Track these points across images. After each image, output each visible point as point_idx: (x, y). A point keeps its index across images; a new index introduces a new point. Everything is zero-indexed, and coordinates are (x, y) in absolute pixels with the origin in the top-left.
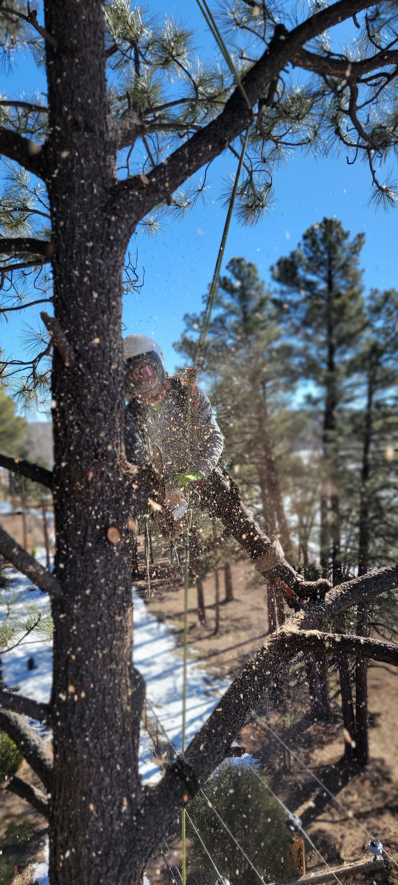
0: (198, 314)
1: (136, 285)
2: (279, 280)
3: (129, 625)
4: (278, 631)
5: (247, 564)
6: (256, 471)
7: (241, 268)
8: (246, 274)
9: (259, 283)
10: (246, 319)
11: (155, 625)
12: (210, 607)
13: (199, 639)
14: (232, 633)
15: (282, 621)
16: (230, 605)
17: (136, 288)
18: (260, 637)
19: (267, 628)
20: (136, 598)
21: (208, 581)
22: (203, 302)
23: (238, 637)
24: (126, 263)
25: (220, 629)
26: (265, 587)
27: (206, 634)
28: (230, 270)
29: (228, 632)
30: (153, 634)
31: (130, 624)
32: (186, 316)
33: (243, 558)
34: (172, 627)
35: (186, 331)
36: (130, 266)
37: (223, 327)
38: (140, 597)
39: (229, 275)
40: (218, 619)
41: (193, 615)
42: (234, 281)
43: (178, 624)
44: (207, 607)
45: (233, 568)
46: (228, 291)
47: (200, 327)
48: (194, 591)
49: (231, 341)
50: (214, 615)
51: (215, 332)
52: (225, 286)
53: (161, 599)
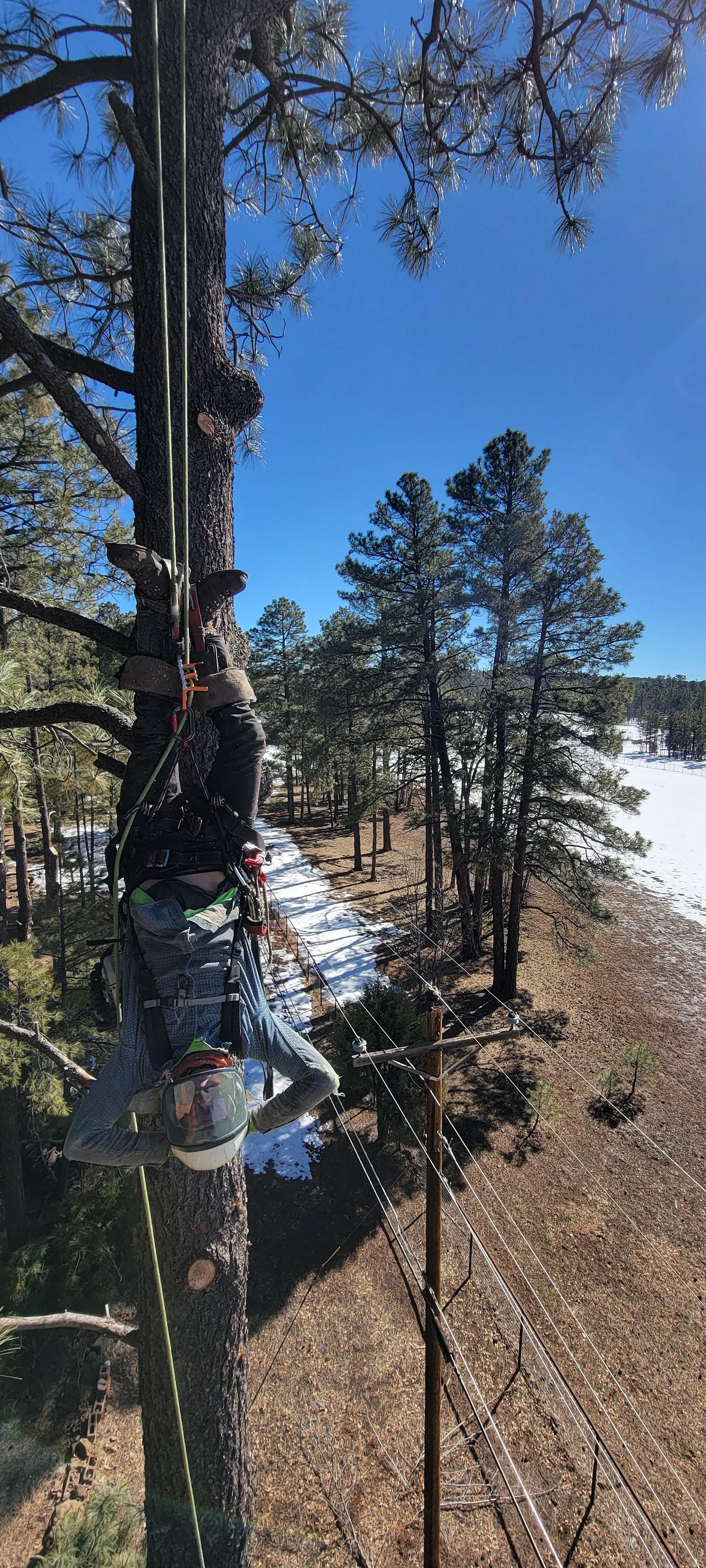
0: (365, 534)
2: (455, 496)
7: (414, 485)
8: (419, 491)
9: (432, 501)
10: (416, 543)
11: (307, 868)
12: (367, 855)
14: (388, 879)
16: (387, 854)
21: (366, 830)
22: (370, 521)
23: (393, 883)
25: (376, 875)
27: (362, 879)
28: (401, 487)
29: (384, 877)
34: (326, 870)
37: (391, 549)
38: (295, 843)
39: (400, 492)
40: (374, 865)
41: (348, 861)
42: (405, 499)
43: (333, 869)
44: (364, 855)
45: (392, 819)
46: (397, 511)
47: (366, 548)
48: (352, 840)
49: (399, 566)
50: (371, 863)
51: (383, 555)
52: (396, 504)
53: (316, 846)
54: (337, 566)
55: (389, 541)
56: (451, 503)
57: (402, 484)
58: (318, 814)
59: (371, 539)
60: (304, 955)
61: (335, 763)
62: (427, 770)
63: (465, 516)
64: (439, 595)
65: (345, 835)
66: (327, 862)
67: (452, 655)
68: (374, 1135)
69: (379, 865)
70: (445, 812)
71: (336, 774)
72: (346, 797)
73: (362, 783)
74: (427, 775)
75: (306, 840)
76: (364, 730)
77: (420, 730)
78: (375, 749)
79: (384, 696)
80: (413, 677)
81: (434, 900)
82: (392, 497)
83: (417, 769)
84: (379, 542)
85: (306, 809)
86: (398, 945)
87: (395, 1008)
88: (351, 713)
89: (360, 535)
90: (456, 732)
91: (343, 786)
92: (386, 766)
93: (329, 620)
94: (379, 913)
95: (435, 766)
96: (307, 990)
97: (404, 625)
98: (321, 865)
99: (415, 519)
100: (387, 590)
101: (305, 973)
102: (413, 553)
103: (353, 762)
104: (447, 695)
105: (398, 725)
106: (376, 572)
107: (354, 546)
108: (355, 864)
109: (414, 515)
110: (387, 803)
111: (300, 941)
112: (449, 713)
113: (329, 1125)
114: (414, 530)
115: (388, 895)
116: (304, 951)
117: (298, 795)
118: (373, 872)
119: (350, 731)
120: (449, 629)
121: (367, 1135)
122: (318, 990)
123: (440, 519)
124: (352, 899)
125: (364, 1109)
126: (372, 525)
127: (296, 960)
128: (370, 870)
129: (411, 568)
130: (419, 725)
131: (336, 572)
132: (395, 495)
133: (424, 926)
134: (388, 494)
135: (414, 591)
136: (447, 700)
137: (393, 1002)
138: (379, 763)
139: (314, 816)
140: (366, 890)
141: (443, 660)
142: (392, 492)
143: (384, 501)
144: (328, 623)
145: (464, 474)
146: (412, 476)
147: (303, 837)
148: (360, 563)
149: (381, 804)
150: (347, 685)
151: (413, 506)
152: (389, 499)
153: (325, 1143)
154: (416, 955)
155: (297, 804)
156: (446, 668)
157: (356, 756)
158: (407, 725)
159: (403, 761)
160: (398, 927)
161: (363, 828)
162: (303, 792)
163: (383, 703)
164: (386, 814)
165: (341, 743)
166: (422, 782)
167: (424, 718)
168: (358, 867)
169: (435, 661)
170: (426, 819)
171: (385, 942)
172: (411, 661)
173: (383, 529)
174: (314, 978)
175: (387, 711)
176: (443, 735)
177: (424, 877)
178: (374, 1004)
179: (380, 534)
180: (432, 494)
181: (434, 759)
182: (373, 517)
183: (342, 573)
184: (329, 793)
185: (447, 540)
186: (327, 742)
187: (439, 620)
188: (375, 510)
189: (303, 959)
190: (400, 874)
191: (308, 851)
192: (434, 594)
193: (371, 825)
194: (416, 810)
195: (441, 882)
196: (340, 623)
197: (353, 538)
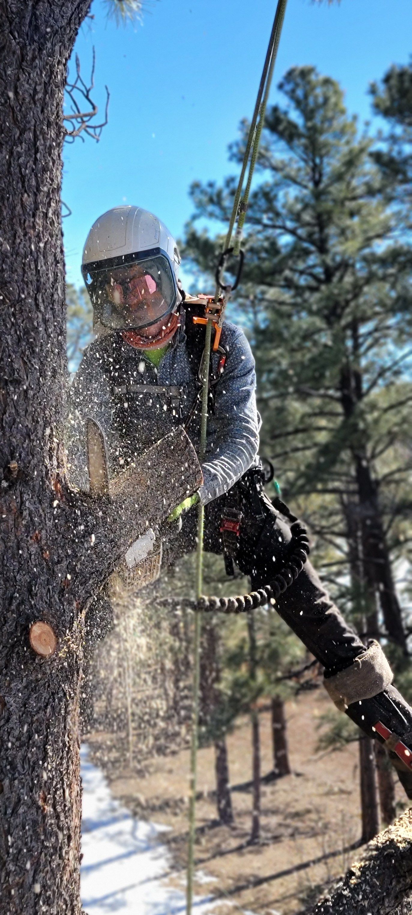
0: (220, 183)
1: (92, 123)
2: (387, 113)
3: (73, 824)
4: (381, 838)
5: (318, 700)
6: (338, 506)
7: (309, 88)
8: (321, 100)
9: (348, 118)
10: (318, 195)
11: (127, 825)
12: (242, 788)
13: (220, 853)
14: (286, 841)
15: (390, 816)
16: (282, 784)
17: (91, 131)
18: (346, 850)
19: (358, 833)
20: (87, 769)
21: (237, 733)
22: (231, 159)
23: (299, 850)
24: (71, 80)
25: (262, 834)
26: (355, 746)
27: (234, 843)
28: (286, 93)
29: (277, 839)
30: (124, 844)
31: (76, 822)
32: (195, 187)
33: (309, 687)
34: (161, 828)
35: (194, 217)
36: (79, 85)
37: (272, 209)
39: (284, 102)
40: (256, 812)
41: (206, 803)
42: (295, 116)
43: (174, 823)
44: (235, 789)
46: (280, 136)
47: (223, 209)
49: (289, 238)
50: (250, 806)
51: (255, 220)
52: (277, 124)
53: (140, 773)
55: (266, 194)
56: (380, 124)
57: (288, 88)
59: (233, 192)
66: (163, 807)
69: (270, 812)
75: (118, 760)
82: (269, 112)
84: (248, 196)
89: (211, 185)
98: (152, 816)
102: (312, 214)
107: (200, 205)
108: (220, 809)
109: (312, 144)
114: (314, 172)
115: (291, 882)
118: (257, 828)
123: (360, 154)
124: (219, 895)
128: (247, 825)
129: (311, 242)
132: (275, 108)
134: (261, 107)
140: (247, 871)
142: (268, 104)
143: (255, 119)
146: (305, 74)
151: (309, 126)
152: (264, 116)
168: (225, 818)
173: (254, 171)
180: (345, 105)
182: (235, 150)
188: (238, 137)
191: (122, 788)
197: (197, 192)
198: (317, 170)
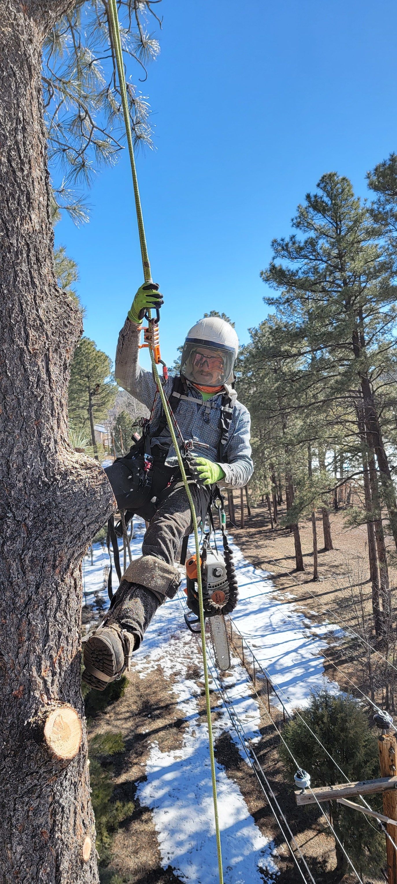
2: (376, 188)
7: (334, 184)
8: (340, 190)
9: (354, 198)
12: (308, 555)
16: (329, 553)
25: (319, 575)
28: (321, 188)
35: (274, 258)
37: (315, 250)
38: (237, 545)
39: (320, 193)
40: (316, 565)
41: (290, 561)
42: (326, 199)
43: (275, 570)
44: (305, 555)
45: (331, 518)
46: (319, 211)
47: (289, 252)
48: (291, 540)
49: (324, 265)
50: (313, 562)
51: (306, 257)
52: (317, 205)
53: (258, 547)
54: (262, 274)
55: (312, 243)
56: (373, 196)
57: (322, 185)
58: (258, 515)
59: (294, 243)
60: (251, 659)
61: (272, 466)
62: (365, 467)
63: (388, 207)
64: (366, 291)
65: (286, 535)
66: (269, 562)
67: (383, 350)
68: (332, 863)
69: (322, 565)
70: (386, 508)
71: (273, 475)
72: (284, 498)
73: (298, 484)
74: (365, 472)
75: (247, 541)
76: (297, 432)
77: (355, 428)
78: (309, 449)
79: (315, 396)
80: (344, 374)
81: (381, 601)
82: (313, 199)
83: (354, 466)
84: (302, 244)
85: (246, 511)
86: (346, 649)
87: (346, 721)
88: (284, 416)
89: (282, 240)
90: (392, 427)
91: (280, 487)
92: (323, 466)
93: (257, 327)
94: (324, 614)
95: (372, 463)
96: (254, 696)
97: (331, 323)
98: (263, 566)
99: (337, 219)
100: (312, 291)
101: (251, 678)
102: (336, 251)
103: (289, 463)
104: (380, 390)
105: (330, 424)
106: (300, 274)
107: (277, 251)
108: (297, 564)
109: (336, 213)
110: (325, 502)
111: (244, 645)
112: (384, 408)
113: (283, 849)
114: (337, 228)
115: (332, 596)
116: (250, 655)
117: (238, 497)
118: (316, 572)
119: (284, 433)
120: (379, 323)
121: (325, 862)
122: (265, 697)
123: (363, 214)
124: (296, 600)
125: (320, 832)
126: (294, 228)
127: (243, 664)
128: (312, 570)
129: (336, 267)
130: (353, 422)
131: (261, 280)
132: (316, 196)
133: (372, 628)
134: (308, 197)
135: (339, 289)
136: (380, 395)
137: (343, 714)
138: (315, 463)
139: (254, 517)
141: (374, 355)
142: (312, 195)
143: (305, 204)
144: (257, 331)
145: (384, 165)
146: (331, 176)
147: (244, 539)
148: (284, 268)
149: (319, 503)
150: (278, 388)
151: (335, 204)
152: (310, 202)
153: (281, 869)
154: (365, 659)
155: (237, 506)
156: (377, 363)
157: (291, 457)
158: (341, 423)
159: (339, 462)
160: (345, 629)
161: (303, 527)
162: (242, 495)
163: (314, 403)
164: (325, 514)
165: (275, 446)
166: (360, 479)
167: (358, 416)
168: (300, 567)
169: (365, 357)
170: (366, 517)
171: (332, 645)
172: (341, 360)
173: (305, 231)
174: (261, 684)
175: (319, 410)
176: (378, 431)
177: (368, 577)
178: (323, 716)
179: (302, 237)
180: (354, 191)
181: (371, 456)
182: (295, 221)
183: (267, 280)
184: (267, 495)
185: (372, 233)
186: (261, 445)
187: (368, 316)
188: (297, 214)
189: (249, 663)
190: (344, 574)
191: (249, 553)
192: (361, 291)
193: (310, 524)
194: (355, 508)
195: (387, 583)
196: (267, 329)
197: (276, 244)
198: (338, 228)
